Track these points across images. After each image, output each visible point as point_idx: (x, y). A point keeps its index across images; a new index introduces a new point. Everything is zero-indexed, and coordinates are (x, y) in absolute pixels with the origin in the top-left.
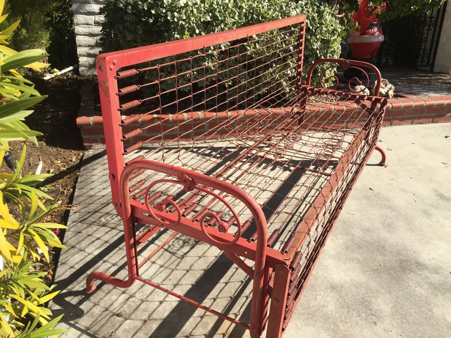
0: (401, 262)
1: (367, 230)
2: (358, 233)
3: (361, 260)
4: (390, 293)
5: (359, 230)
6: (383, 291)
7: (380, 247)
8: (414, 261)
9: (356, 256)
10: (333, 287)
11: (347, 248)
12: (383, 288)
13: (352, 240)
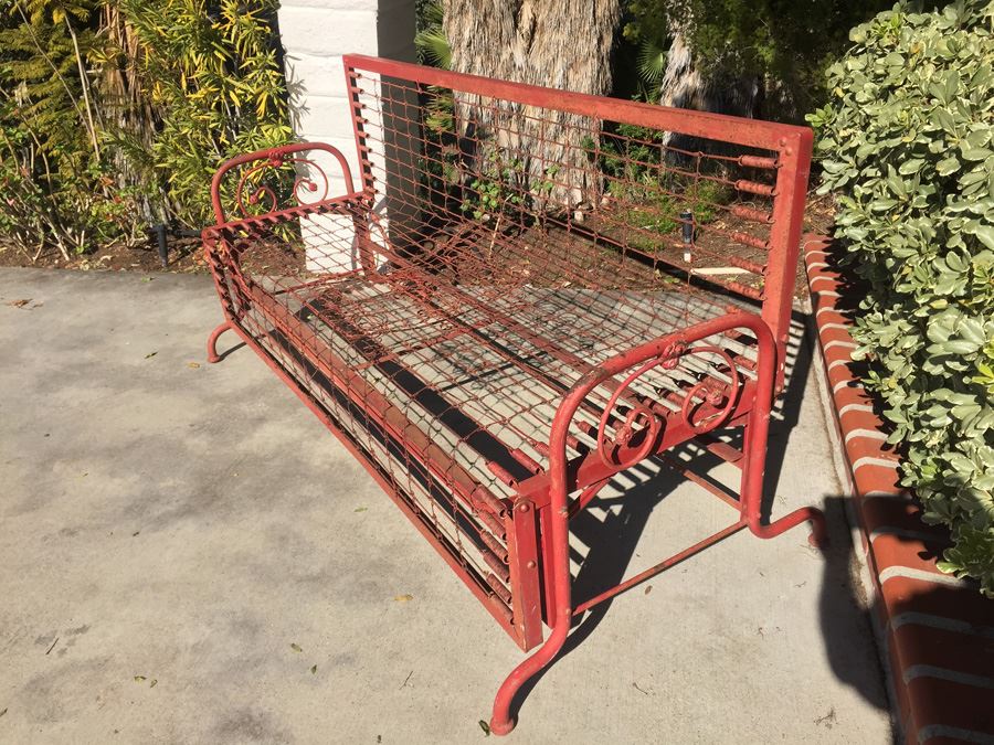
0: (215, 497)
1: (305, 504)
2: (308, 490)
3: (264, 463)
4: (200, 457)
5: (315, 496)
6: (208, 453)
7: (266, 494)
8: (199, 511)
9: (277, 462)
10: (261, 420)
11: (298, 462)
12: (211, 456)
13: (305, 476)
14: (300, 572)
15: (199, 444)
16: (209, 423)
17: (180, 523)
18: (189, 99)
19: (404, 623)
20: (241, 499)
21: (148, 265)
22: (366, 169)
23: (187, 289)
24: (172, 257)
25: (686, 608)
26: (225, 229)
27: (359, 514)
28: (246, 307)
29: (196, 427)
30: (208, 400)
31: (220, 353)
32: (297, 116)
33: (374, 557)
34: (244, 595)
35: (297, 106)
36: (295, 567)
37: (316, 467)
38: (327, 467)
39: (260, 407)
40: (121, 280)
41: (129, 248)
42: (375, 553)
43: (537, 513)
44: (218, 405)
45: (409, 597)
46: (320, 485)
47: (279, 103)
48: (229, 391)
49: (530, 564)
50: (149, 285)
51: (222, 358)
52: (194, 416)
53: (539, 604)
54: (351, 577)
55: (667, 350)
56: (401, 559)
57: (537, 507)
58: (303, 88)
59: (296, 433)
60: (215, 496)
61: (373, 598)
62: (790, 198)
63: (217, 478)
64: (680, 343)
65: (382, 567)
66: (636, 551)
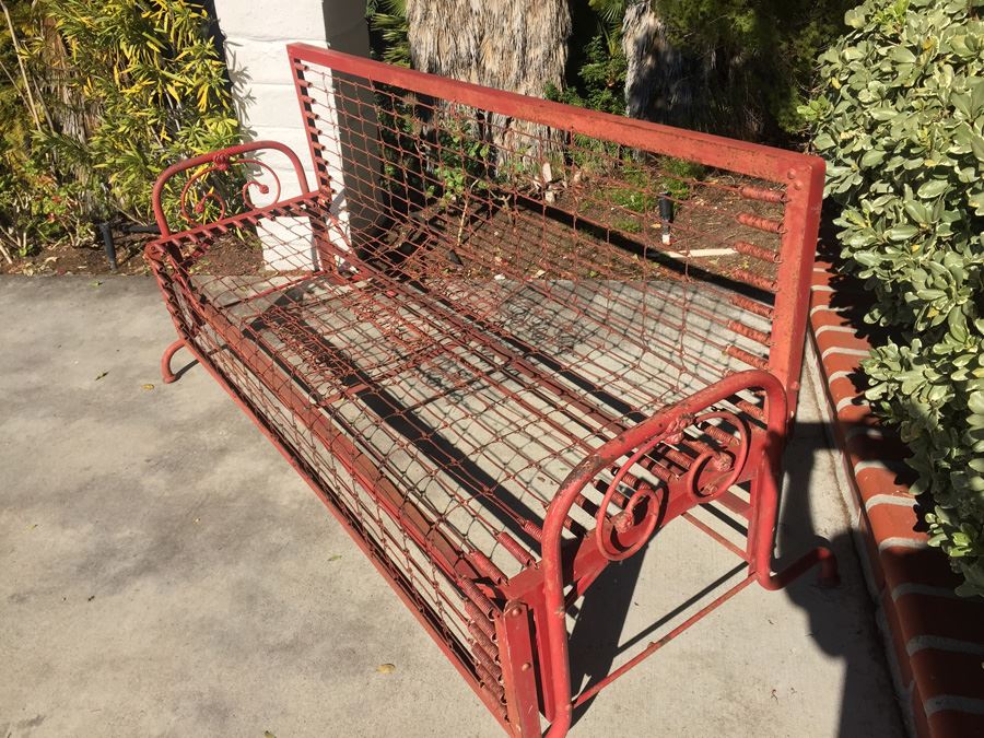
0: (176, 549)
1: (274, 553)
2: (278, 536)
3: (232, 504)
4: (158, 500)
5: (284, 542)
6: (167, 494)
7: (230, 543)
8: (159, 567)
9: (241, 503)
10: (223, 451)
11: (264, 502)
12: (169, 498)
13: (273, 519)
14: (271, 640)
15: (157, 482)
16: (166, 457)
17: (138, 584)
18: (123, 94)
19: (387, 699)
20: (203, 550)
21: (96, 268)
22: (321, 167)
23: (138, 294)
24: (121, 255)
25: (693, 668)
26: (170, 243)
27: (334, 563)
28: (199, 321)
29: (152, 463)
30: (165, 429)
31: (174, 371)
32: (242, 106)
33: (352, 617)
34: (211, 671)
35: (241, 95)
36: (265, 634)
37: (285, 506)
38: (296, 506)
39: (221, 435)
40: (68, 286)
41: (75, 247)
42: (352, 612)
43: (530, 613)
44: (176, 434)
45: (390, 665)
46: (289, 529)
47: (222, 94)
48: (185, 417)
49: (525, 667)
50: (98, 291)
51: (178, 376)
52: (150, 449)
53: (536, 702)
54: (327, 644)
55: (670, 426)
56: (381, 618)
57: (530, 608)
58: (248, 77)
59: (260, 466)
60: (176, 547)
61: (352, 670)
62: (801, 237)
63: (176, 525)
64: (684, 417)
65: (361, 629)
66: (634, 600)
